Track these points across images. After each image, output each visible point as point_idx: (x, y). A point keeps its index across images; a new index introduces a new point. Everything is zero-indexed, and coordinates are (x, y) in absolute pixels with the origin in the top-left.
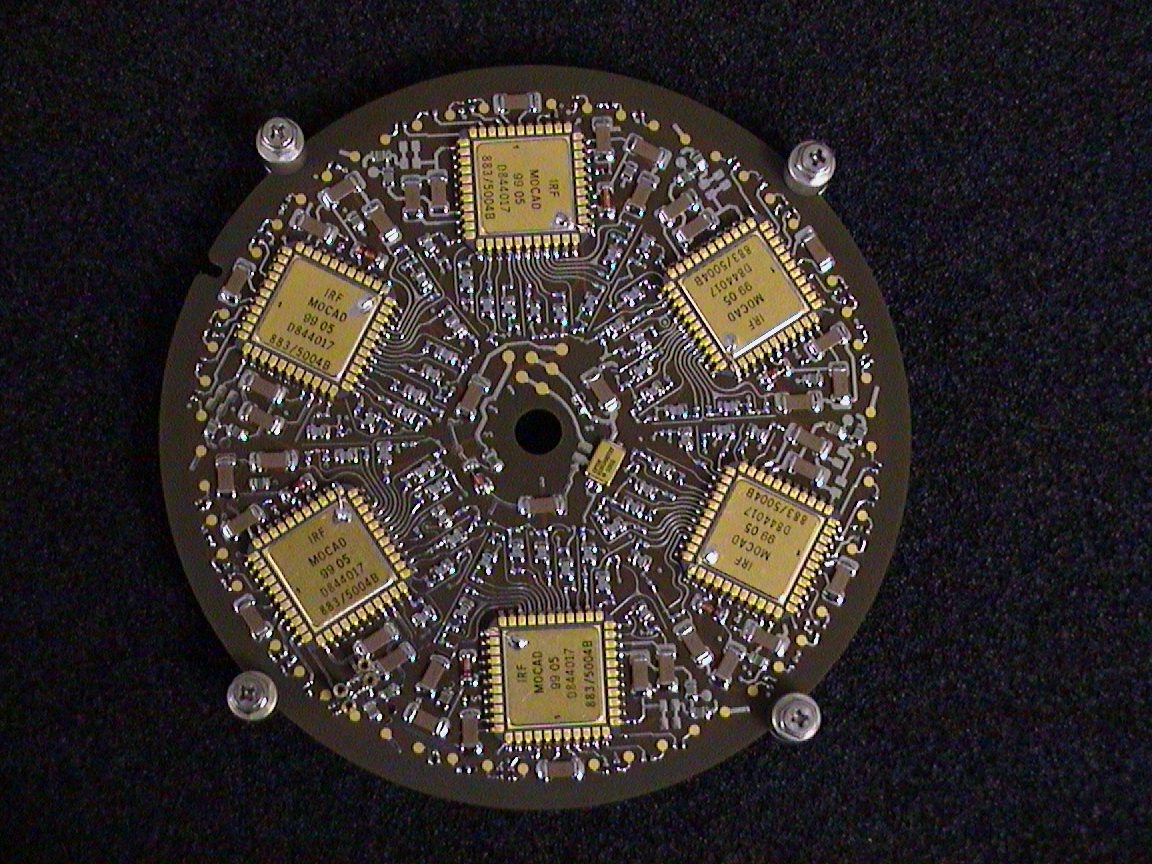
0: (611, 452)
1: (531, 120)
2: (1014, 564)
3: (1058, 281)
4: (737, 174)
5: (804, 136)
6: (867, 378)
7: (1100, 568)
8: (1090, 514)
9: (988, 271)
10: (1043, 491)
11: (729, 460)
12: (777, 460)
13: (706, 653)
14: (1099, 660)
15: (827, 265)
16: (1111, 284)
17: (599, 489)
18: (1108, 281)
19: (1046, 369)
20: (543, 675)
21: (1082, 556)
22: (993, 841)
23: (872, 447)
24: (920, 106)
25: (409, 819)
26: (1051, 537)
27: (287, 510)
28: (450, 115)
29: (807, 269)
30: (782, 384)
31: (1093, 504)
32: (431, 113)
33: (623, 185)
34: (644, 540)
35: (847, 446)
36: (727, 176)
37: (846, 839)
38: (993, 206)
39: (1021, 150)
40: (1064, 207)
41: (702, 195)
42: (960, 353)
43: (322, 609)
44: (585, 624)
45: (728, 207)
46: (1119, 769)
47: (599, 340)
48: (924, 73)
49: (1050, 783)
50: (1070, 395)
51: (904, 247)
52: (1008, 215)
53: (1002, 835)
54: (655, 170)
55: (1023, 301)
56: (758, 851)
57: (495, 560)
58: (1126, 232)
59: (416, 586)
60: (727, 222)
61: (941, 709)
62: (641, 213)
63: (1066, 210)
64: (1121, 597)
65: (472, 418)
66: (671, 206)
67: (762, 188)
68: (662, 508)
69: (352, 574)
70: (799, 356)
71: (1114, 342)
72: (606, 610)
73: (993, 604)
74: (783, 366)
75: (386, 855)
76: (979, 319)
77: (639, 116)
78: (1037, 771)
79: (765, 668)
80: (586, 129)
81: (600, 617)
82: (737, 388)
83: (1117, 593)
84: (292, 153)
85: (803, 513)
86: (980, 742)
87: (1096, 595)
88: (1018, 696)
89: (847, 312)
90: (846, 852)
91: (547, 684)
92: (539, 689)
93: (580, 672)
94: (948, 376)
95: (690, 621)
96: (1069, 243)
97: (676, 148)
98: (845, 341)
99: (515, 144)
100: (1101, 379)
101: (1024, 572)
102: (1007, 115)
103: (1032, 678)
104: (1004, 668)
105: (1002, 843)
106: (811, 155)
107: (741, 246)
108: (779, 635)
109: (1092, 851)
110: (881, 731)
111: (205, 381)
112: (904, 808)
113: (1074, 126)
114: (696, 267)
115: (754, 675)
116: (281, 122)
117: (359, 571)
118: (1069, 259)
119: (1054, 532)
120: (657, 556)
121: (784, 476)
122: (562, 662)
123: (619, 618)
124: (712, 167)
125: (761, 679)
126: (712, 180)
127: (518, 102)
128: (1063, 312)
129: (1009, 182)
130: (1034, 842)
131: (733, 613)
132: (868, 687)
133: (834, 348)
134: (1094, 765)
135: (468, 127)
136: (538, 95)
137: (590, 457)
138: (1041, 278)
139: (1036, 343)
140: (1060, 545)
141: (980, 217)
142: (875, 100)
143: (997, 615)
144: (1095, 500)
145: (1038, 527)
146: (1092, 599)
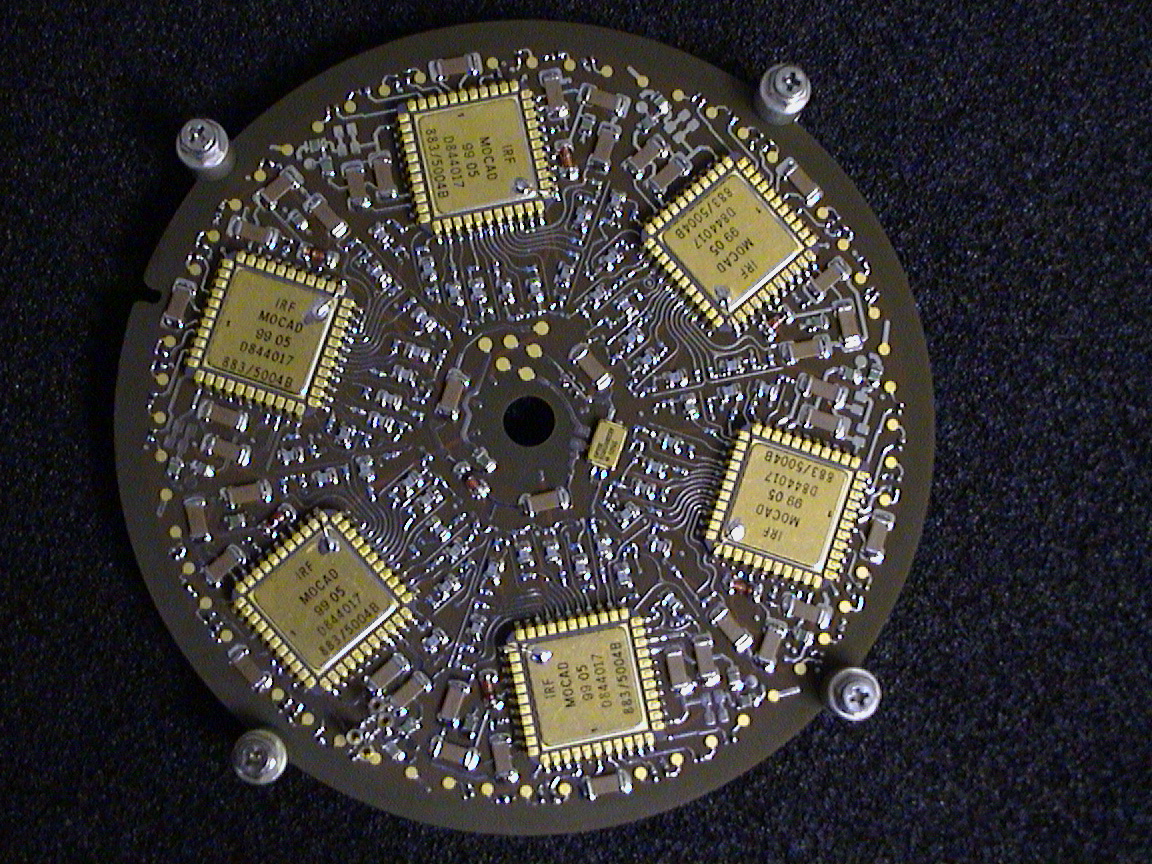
0: (612, 434)
1: (473, 83)
2: (1053, 487)
3: (1057, 179)
4: (704, 111)
5: (766, 63)
6: (874, 313)
7: (1142, 479)
8: (1125, 423)
9: (981, 180)
10: (1073, 405)
11: (740, 424)
12: (791, 417)
13: (745, 636)
15: (813, 198)
16: (1111, 176)
17: (604, 475)
18: (1109, 172)
19: (1057, 276)
20: (573, 686)
21: (1122, 469)
22: (1071, 785)
23: (890, 387)
24: (884, 13)
25: (450, 853)
26: (1086, 454)
27: (270, 547)
28: (384, 90)
29: (795, 205)
30: (784, 333)
31: (1126, 412)
32: (363, 91)
33: (583, 140)
34: (661, 523)
35: (864, 389)
36: (694, 115)
37: (917, 806)
38: (977, 109)
40: (1050, 101)
41: (669, 139)
42: (964, 271)
43: (322, 649)
44: (611, 625)
45: (699, 148)
47: (581, 312)
49: (1121, 715)
50: (1086, 300)
51: (890, 166)
52: (994, 116)
53: (1079, 776)
54: (615, 119)
55: (1024, 205)
56: (826, 833)
57: (502, 569)
58: (1119, 119)
59: (421, 608)
60: (702, 166)
61: (998, 651)
62: (607, 169)
63: (1054, 103)
65: (455, 417)
66: (637, 156)
67: (732, 123)
68: (675, 486)
69: (349, 607)
70: (798, 300)
71: (1124, 237)
72: (630, 605)
73: (1037, 534)
74: (784, 313)
76: (980, 232)
77: (590, 63)
78: (1107, 703)
79: (809, 642)
80: (535, 84)
81: (625, 614)
82: (738, 343)
84: (216, 156)
85: (828, 470)
86: (1043, 682)
87: (1143, 509)
88: (1077, 627)
89: (843, 245)
90: (919, 819)
91: (578, 696)
92: (571, 703)
93: (612, 679)
94: (956, 298)
95: (722, 604)
96: (1061, 137)
97: (634, 93)
98: (846, 277)
99: (459, 112)
100: (1117, 279)
101: (1065, 494)
102: (978, 11)
103: (1089, 606)
104: (1057, 598)
105: (1080, 785)
106: (785, 80)
107: (720, 190)
108: (820, 604)
110: (937, 686)
111: (160, 418)
112: (974, 764)
113: (1049, 14)
114: (675, 219)
115: (799, 653)
116: (199, 124)
117: (356, 602)
118: (1065, 154)
119: (1090, 446)
120: (676, 538)
121: (800, 432)
122: (591, 670)
123: (645, 612)
124: (676, 109)
125: (808, 654)
126: (677, 121)
127: (455, 66)
128: (1066, 213)
129: (991, 82)
130: (1113, 779)
131: (768, 589)
132: (918, 641)
133: (836, 286)
135: (406, 100)
136: (477, 56)
137: (589, 441)
138: (1038, 179)
139: (1043, 249)
140: (1098, 460)
141: (965, 123)
142: (836, 13)
143: (1043, 544)
144: (1128, 407)
145: (1072, 444)
146: (1140, 513)
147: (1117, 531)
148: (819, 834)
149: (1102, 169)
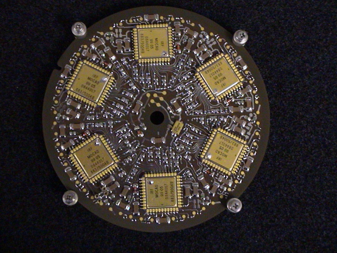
0: (179, 124)
1: (155, 23)
2: (301, 158)
3: (315, 72)
4: (218, 39)
5: (238, 28)
6: (257, 102)
7: (326, 160)
8: (324, 143)
9: (294, 69)
10: (310, 136)
11: (215, 127)
12: (229, 127)
13: (207, 186)
14: (326, 187)
15: (245, 68)
16: (331, 73)
17: (175, 136)
19: (311, 99)
20: (158, 192)
21: (321, 156)
22: (294, 242)
23: (258, 123)
24: (274, 18)
26: (312, 150)
27: (81, 141)
28: (131, 21)
29: (239, 69)
30: (231, 104)
31: (325, 140)
32: (125, 20)
33: (183, 43)
34: (189, 151)
35: (251, 123)
36: (215, 40)
37: (249, 241)
38: (296, 49)
39: (305, 32)
41: (207, 46)
42: (285, 94)
43: (91, 171)
44: (171, 177)
45: (215, 50)
46: (332, 220)
47: (176, 90)
48: (275, 8)
49: (311, 224)
50: (318, 107)
51: (268, 61)
52: (300, 52)
53: (296, 240)
54: (193, 38)
55: (304, 78)
56: (223, 244)
57: (144, 157)
59: (120, 165)
60: (215, 54)
61: (278, 202)
62: (189, 52)
63: (318, 50)
64: (333, 168)
65: (137, 114)
66: (198, 49)
67: (225, 44)
68: (195, 141)
69: (101, 161)
70: (236, 95)
71: (332, 91)
72: (177, 172)
73: (294, 170)
74: (231, 99)
75: (111, 245)
76: (291, 84)
77: (188, 22)
78: (307, 221)
79: (225, 190)
80: (172, 26)
81: (175, 174)
82: (217, 105)
83: (332, 167)
84: (83, 32)
85: (237, 143)
86: (290, 212)
88: (302, 198)
89: (251, 82)
90: (249, 245)
91: (159, 195)
92: (157, 196)
93: (169, 191)
94: (281, 101)
95: (202, 176)
96: (319, 60)
97: (199, 31)
98: (250, 91)
99: (151, 30)
100: (328, 102)
101: (304, 160)
102: (300, 21)
103: (305, 193)
104: (297, 189)
106: (241, 34)
107: (219, 62)
108: (229, 180)
109: (323, 245)
110: (260, 208)
111: (56, 102)
112: (267, 232)
113: (320, 25)
114: (205, 68)
115: (222, 193)
116: (79, 23)
117: (102, 160)
118: (318, 65)
119: (313, 148)
120: (192, 155)
121: (231, 132)
122: (164, 188)
123: (181, 175)
124: (211, 37)
125: (224, 193)
126: (210, 41)
127: (152, 17)
128: (316, 82)
129: (301, 42)
130: (306, 242)
131: (216, 173)
132: (256, 195)
133: (247, 93)
134: (324, 219)
135: (136, 25)
136: (158, 15)
137: (173, 125)
138: (309, 72)
139: (308, 91)
140: (315, 153)
141: (291, 53)
142: (260, 17)
143: (296, 173)
144: (325, 139)
145: (308, 147)
146: (324, 169)
147: (317, 173)
148: (221, 244)
149: (328, 71)
